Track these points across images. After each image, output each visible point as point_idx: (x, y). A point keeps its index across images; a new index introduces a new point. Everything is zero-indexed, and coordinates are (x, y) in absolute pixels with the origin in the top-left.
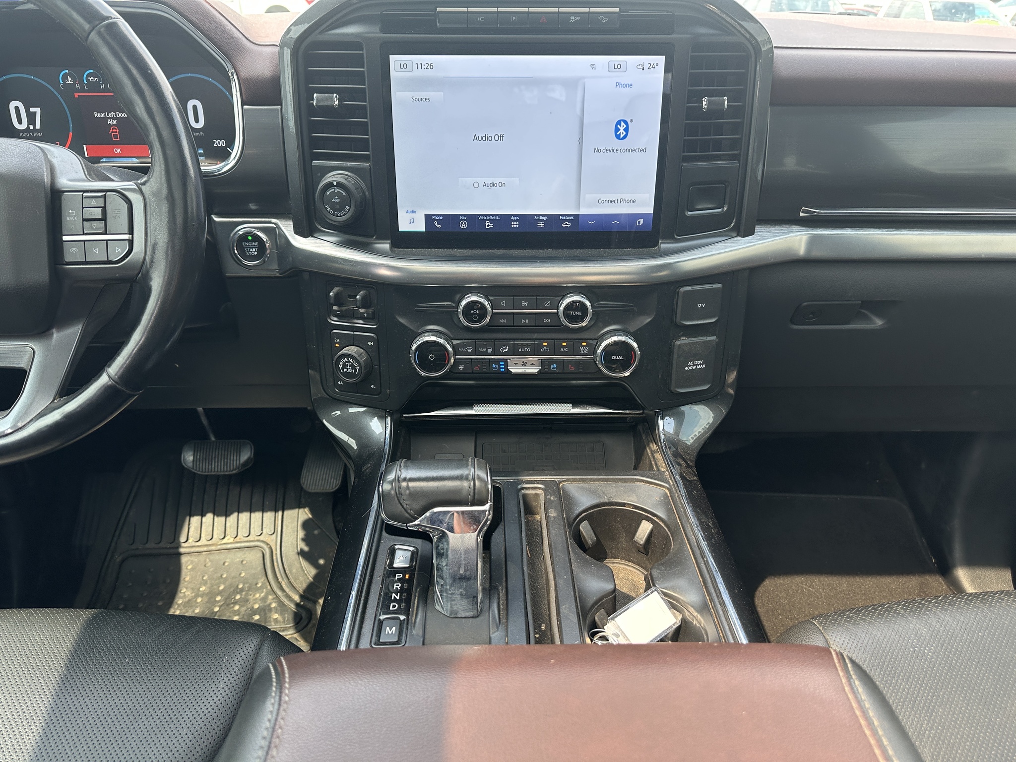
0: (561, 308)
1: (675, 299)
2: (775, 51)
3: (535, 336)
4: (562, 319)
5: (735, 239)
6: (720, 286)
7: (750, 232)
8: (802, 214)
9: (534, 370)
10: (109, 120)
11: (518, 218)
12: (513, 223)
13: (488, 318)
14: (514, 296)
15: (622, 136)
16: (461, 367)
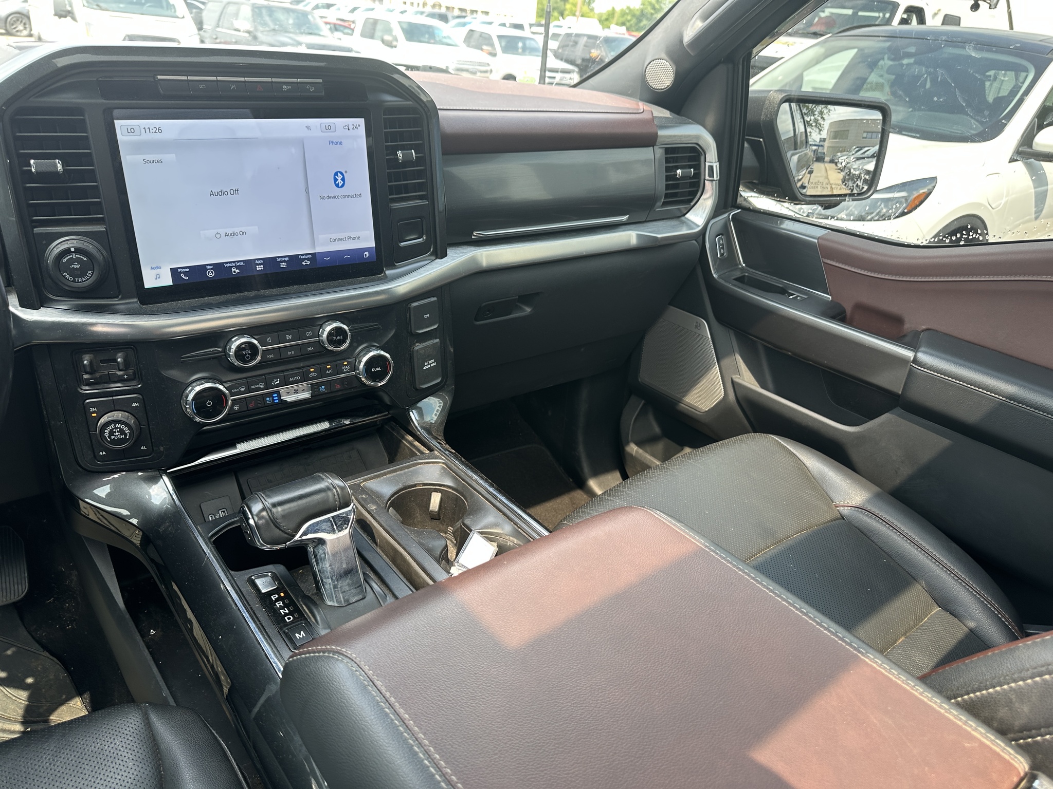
1: (408, 314)
2: (440, 113)
3: (301, 365)
4: (327, 345)
5: (435, 261)
6: (435, 299)
7: (444, 255)
8: (473, 237)
9: (306, 395)
11: (262, 261)
12: (257, 267)
13: (259, 358)
14: (277, 332)
15: (340, 185)
16: (236, 408)
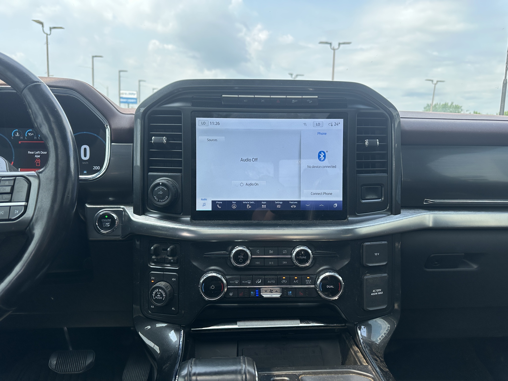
0: (294, 254)
1: (361, 250)
2: (401, 119)
3: (278, 273)
4: (295, 261)
5: (391, 216)
6: (386, 242)
7: (397, 212)
8: (425, 203)
9: (277, 295)
10: (36, 155)
11: (266, 203)
12: (262, 206)
13: (248, 262)
14: (264, 247)
15: (322, 159)
16: (231, 294)
